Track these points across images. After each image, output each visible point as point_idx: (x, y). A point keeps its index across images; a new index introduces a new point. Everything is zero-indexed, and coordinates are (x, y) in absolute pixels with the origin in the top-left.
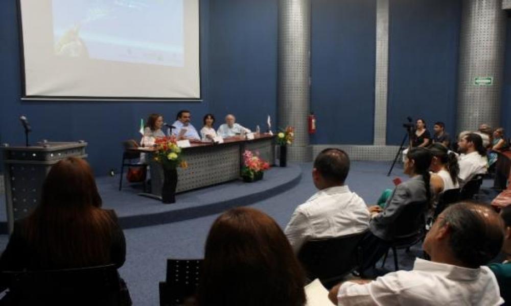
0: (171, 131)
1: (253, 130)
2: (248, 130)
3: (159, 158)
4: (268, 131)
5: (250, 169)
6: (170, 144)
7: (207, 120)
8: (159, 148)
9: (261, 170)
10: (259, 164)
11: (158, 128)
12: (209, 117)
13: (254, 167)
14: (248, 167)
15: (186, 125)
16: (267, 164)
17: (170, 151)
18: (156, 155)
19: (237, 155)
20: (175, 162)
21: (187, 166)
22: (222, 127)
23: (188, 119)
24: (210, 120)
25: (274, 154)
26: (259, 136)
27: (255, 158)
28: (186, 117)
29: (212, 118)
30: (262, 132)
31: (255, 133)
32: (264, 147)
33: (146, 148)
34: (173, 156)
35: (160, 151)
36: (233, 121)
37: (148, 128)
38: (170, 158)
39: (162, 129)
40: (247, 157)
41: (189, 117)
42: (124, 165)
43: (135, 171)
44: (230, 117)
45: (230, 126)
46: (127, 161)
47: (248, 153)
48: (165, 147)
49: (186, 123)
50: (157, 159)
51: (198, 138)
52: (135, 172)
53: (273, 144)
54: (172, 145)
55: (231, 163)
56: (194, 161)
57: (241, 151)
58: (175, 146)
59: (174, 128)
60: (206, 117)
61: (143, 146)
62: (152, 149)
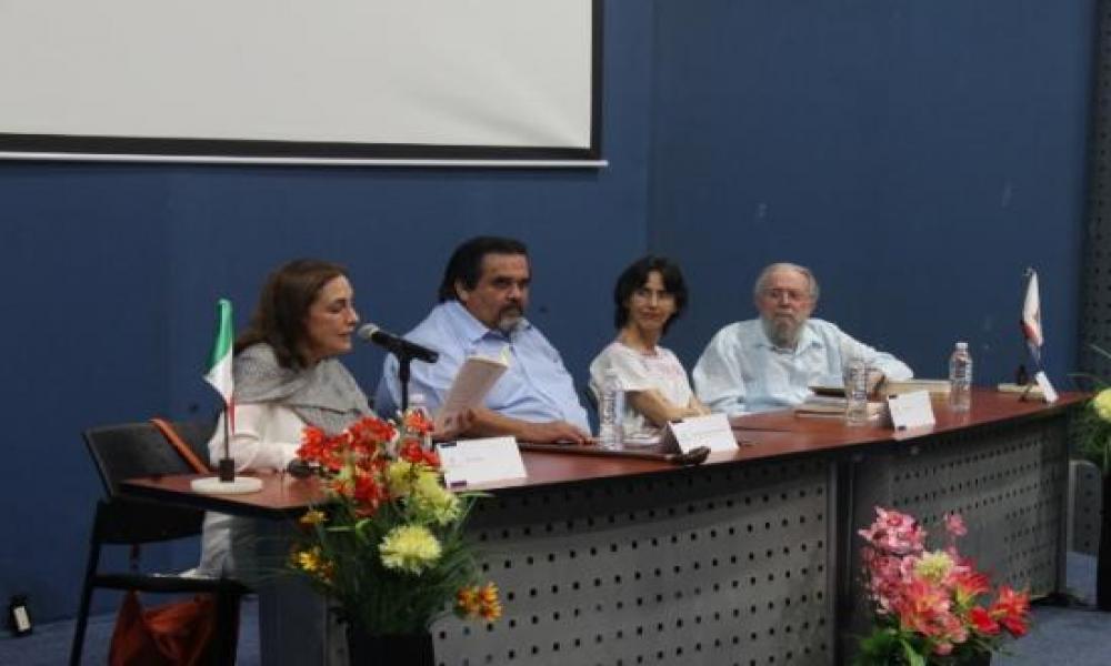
0: (404, 375)
1: (928, 366)
2: (894, 369)
3: (322, 559)
4: (1024, 377)
5: (904, 627)
6: (399, 467)
7: (639, 301)
8: (327, 489)
9: (973, 636)
10: (963, 597)
11: (328, 355)
12: (655, 280)
13: (930, 617)
14: (893, 620)
15: (499, 332)
16: (1013, 598)
17: (396, 512)
18: (307, 537)
19: (823, 533)
20: (424, 586)
21: (497, 609)
22: (728, 339)
23: (517, 292)
24: (654, 300)
25: (1058, 522)
26: (964, 412)
27: (940, 562)
28: (503, 282)
29: (673, 286)
30: (983, 383)
31: (945, 388)
32: (999, 478)
33: (241, 487)
34: (411, 546)
35: (332, 509)
36: (801, 307)
37: (264, 355)
38: (388, 562)
39: (348, 360)
40: (885, 552)
41: (523, 283)
42: (94, 581)
43: (165, 618)
44: (790, 275)
45: (782, 340)
46: (115, 558)
47: (892, 527)
48: (364, 489)
49: (506, 322)
50: (307, 561)
51: (577, 417)
52: (160, 626)
53: (1056, 459)
54: (412, 476)
55: (779, 590)
56: (542, 574)
57: (850, 514)
58: (427, 480)
59: (429, 356)
60: (633, 280)
61: (226, 470)
62: (279, 495)
